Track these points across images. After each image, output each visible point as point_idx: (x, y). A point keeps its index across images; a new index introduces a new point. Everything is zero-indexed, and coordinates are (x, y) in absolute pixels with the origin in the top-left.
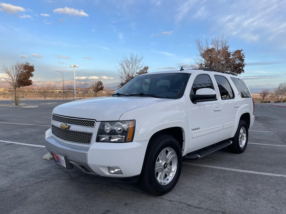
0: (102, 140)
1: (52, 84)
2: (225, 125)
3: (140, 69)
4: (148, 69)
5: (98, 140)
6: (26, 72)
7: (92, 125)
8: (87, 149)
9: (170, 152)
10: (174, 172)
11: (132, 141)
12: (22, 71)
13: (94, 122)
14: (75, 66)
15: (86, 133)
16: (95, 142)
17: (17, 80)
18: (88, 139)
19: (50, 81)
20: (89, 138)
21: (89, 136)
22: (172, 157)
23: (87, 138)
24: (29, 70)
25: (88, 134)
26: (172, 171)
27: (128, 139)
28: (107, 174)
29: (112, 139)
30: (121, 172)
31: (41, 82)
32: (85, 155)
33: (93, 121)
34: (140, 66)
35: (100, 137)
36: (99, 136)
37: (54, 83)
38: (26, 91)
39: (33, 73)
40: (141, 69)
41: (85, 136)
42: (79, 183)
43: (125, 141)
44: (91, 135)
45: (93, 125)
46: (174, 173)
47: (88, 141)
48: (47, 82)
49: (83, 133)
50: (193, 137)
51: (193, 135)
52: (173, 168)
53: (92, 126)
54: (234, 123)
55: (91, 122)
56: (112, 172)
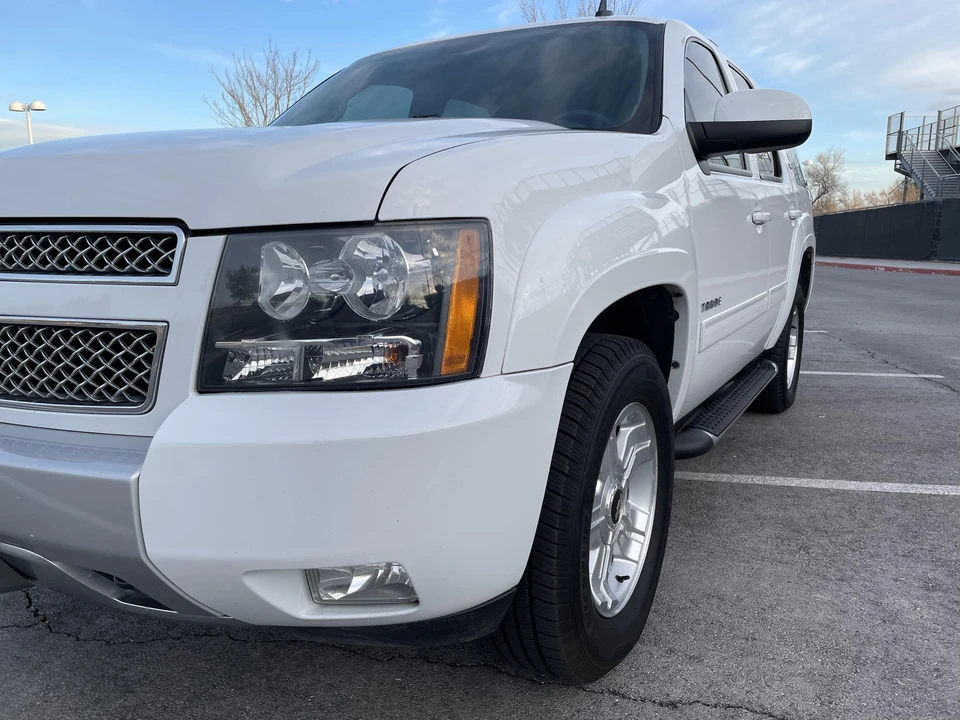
0: (245, 372)
5: (213, 378)
7: (154, 265)
8: (136, 450)
9: (632, 429)
10: (644, 533)
11: (474, 371)
13: (172, 242)
14: (29, 108)
15: (108, 333)
16: (192, 394)
18: (129, 375)
20: (139, 367)
21: (139, 349)
22: (635, 453)
23: (117, 365)
25: (129, 334)
26: (636, 526)
27: (450, 361)
28: (300, 609)
29: (326, 366)
30: (410, 590)
32: (121, 501)
33: (157, 237)
35: (226, 351)
36: (219, 344)
41: (107, 356)
42: (88, 647)
43: (429, 376)
44: (151, 340)
45: (167, 265)
46: (644, 539)
47: (130, 391)
49: (87, 332)
50: (703, 345)
51: (706, 332)
52: (640, 514)
53: (155, 273)
55: (146, 241)
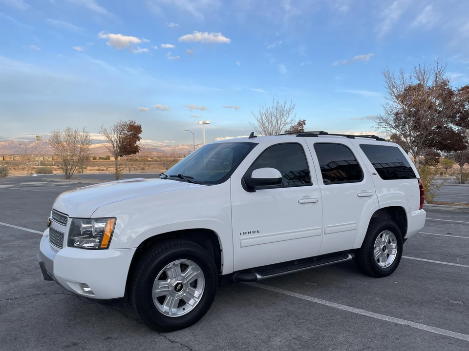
1: (186, 149)
2: (327, 227)
3: (290, 125)
4: (305, 124)
5: (71, 244)
6: (131, 134)
7: (66, 222)
9: (191, 267)
10: (198, 298)
11: (107, 248)
12: (124, 134)
13: (67, 218)
14: (204, 123)
16: (67, 246)
17: (118, 146)
19: (183, 145)
20: (62, 240)
21: (62, 237)
22: (194, 274)
24: (135, 131)
26: (195, 295)
27: (103, 245)
28: (80, 292)
31: (171, 146)
34: (289, 120)
36: (71, 238)
37: (188, 147)
38: (149, 159)
39: (140, 135)
40: (293, 125)
41: (60, 238)
43: (99, 248)
44: (63, 235)
46: (197, 300)
47: (61, 244)
48: (178, 146)
49: (59, 233)
50: (243, 245)
51: (243, 241)
52: (196, 292)
53: (65, 224)
54: (355, 223)
56: (86, 289)
